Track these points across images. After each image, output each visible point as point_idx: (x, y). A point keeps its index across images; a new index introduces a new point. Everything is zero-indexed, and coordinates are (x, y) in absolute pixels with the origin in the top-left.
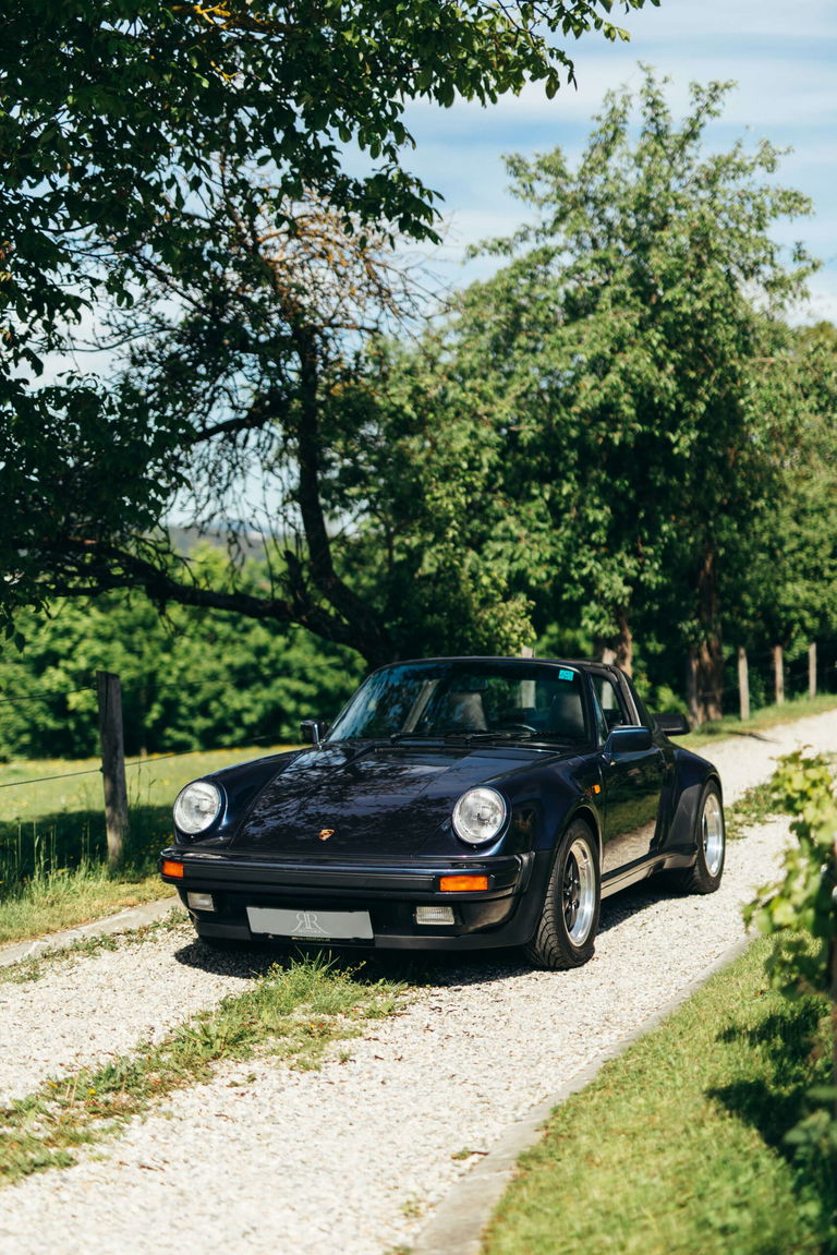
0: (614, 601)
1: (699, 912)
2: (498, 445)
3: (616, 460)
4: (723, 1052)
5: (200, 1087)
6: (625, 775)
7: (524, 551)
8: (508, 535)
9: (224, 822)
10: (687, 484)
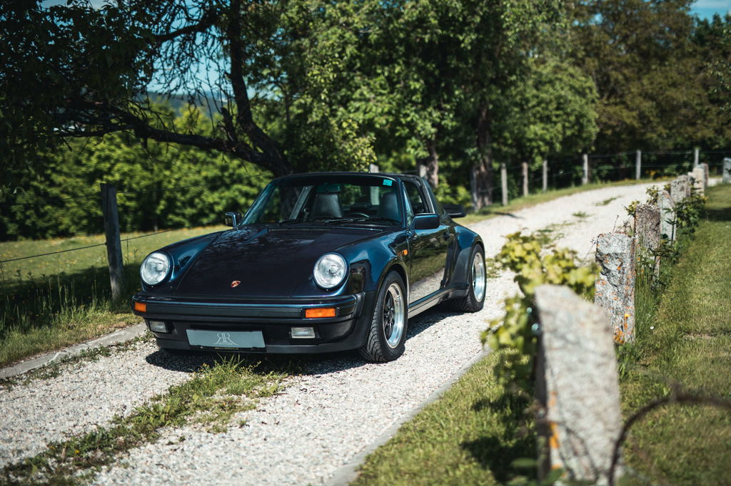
0: (426, 137)
1: (469, 324)
2: (356, 43)
3: (428, 51)
4: (474, 417)
5: (149, 446)
6: (429, 241)
7: (372, 107)
8: (363, 97)
9: (172, 277)
10: (470, 66)
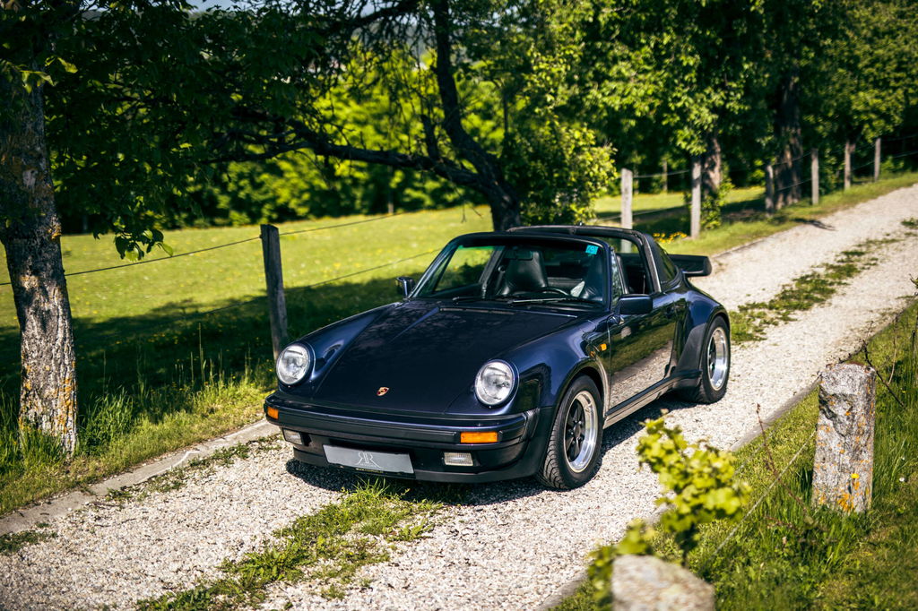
0: (702, 127)
7: (631, 89)
8: (620, 76)
9: (313, 376)
